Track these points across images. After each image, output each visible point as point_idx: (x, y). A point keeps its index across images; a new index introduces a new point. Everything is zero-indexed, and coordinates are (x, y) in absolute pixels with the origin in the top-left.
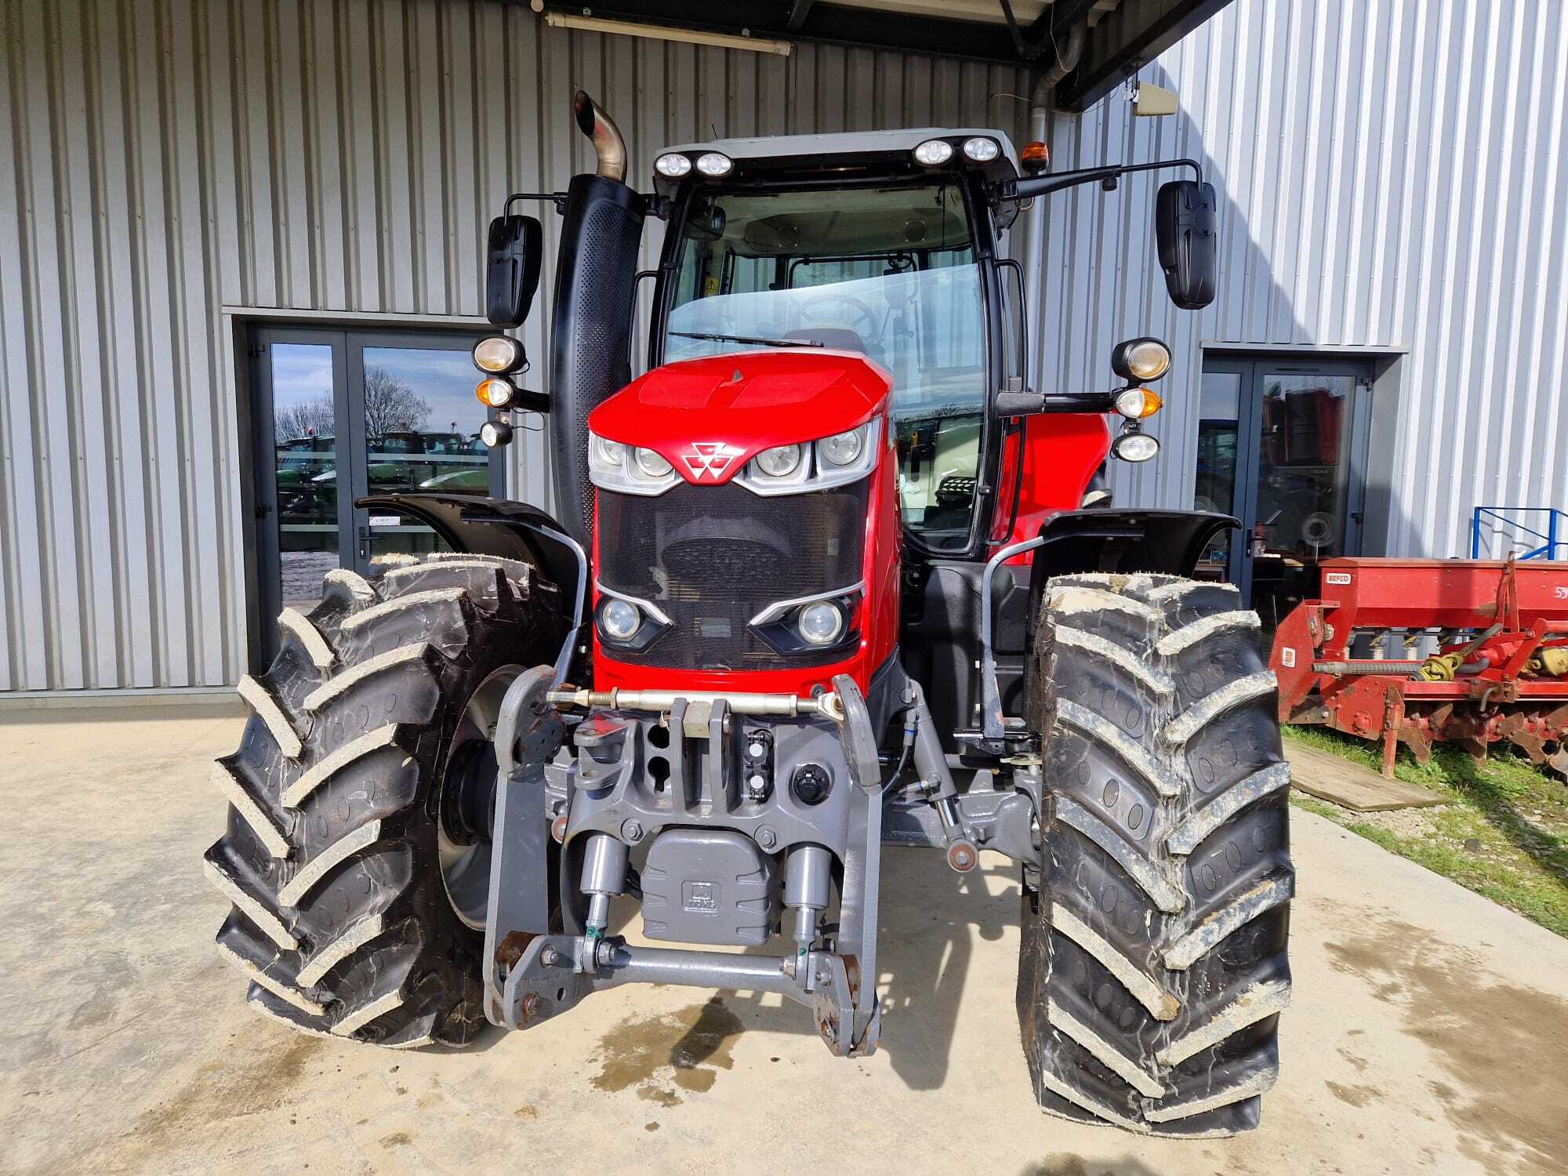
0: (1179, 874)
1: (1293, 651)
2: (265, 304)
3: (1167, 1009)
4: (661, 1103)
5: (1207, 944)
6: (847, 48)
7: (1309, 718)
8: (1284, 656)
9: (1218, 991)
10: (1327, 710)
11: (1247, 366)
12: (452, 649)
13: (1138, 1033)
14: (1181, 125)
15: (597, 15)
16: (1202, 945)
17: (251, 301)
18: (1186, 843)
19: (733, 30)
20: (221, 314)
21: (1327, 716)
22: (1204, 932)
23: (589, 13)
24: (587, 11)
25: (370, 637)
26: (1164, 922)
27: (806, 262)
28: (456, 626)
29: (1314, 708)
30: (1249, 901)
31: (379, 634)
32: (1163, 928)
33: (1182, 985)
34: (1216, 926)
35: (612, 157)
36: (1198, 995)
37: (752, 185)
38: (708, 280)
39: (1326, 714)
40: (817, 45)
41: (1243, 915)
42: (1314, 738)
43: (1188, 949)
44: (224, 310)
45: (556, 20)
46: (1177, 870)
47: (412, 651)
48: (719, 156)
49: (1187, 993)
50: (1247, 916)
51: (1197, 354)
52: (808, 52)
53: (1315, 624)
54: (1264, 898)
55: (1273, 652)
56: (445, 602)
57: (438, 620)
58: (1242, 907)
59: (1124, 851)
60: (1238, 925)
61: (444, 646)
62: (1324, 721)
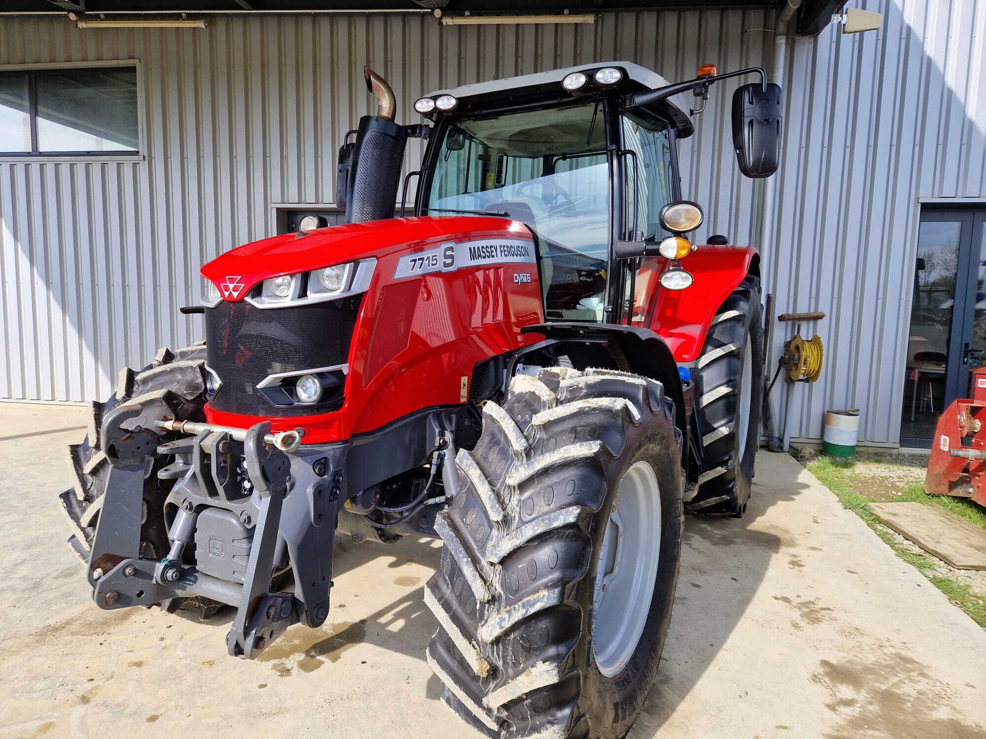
0: (498, 576)
1: (947, 438)
2: (292, 202)
3: (481, 668)
4: (279, 674)
5: (502, 627)
6: (659, 12)
7: (960, 492)
8: (942, 442)
9: (520, 664)
10: (972, 487)
11: (968, 216)
12: (191, 394)
13: (480, 683)
14: (904, 35)
15: (473, 14)
16: (498, 627)
17: (286, 200)
18: (496, 555)
19: (558, 12)
20: (271, 208)
21: (971, 491)
22: (500, 618)
23: (469, 14)
24: (467, 13)
25: (150, 385)
26: (486, 608)
27: (564, 158)
28: (197, 381)
29: (964, 485)
30: (528, 601)
31: (156, 383)
32: (486, 612)
33: (498, 654)
34: (506, 616)
35: (386, 104)
36: (508, 664)
37: (476, 113)
38: (488, 175)
39: (971, 490)
40: (638, 14)
41: (524, 611)
42: (962, 507)
43: (490, 628)
44: (273, 205)
45: (448, 21)
46: (497, 573)
47: (159, 394)
48: (449, 97)
49: (501, 661)
50: (527, 612)
51: (915, 208)
52: (610, 19)
53: (963, 417)
54: (538, 601)
55: (936, 438)
56: (191, 367)
57: (187, 377)
58: (524, 606)
59: (461, 555)
60: (520, 617)
61: (185, 392)
62: (970, 496)
